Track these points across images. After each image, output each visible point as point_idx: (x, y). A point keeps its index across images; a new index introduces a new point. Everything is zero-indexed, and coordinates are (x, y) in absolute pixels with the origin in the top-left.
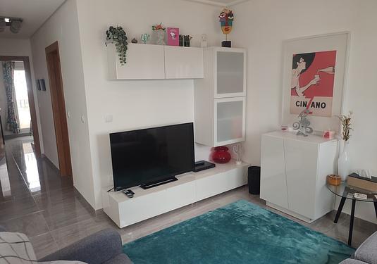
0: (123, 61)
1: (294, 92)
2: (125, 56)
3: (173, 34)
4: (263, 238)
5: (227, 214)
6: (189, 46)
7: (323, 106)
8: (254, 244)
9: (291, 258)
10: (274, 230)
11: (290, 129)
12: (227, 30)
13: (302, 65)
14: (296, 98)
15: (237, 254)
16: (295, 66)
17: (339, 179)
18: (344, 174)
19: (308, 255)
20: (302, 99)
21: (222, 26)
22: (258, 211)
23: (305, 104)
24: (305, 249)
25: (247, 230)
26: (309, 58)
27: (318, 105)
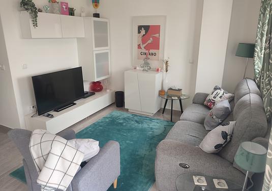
0: (35, 25)
1: (139, 47)
2: (36, 22)
3: (64, 7)
4: (133, 126)
5: (110, 119)
6: (74, 15)
7: (155, 54)
8: (131, 130)
9: (149, 131)
10: (137, 122)
11: (138, 68)
12: (96, 6)
13: (143, 32)
14: (140, 51)
15: (124, 135)
16: (139, 32)
17: (165, 92)
18: (166, 89)
19: (156, 129)
20: (144, 51)
21: (93, 2)
22: (125, 115)
23: (145, 54)
24: (154, 127)
25: (124, 124)
26: (147, 28)
27: (152, 54)
